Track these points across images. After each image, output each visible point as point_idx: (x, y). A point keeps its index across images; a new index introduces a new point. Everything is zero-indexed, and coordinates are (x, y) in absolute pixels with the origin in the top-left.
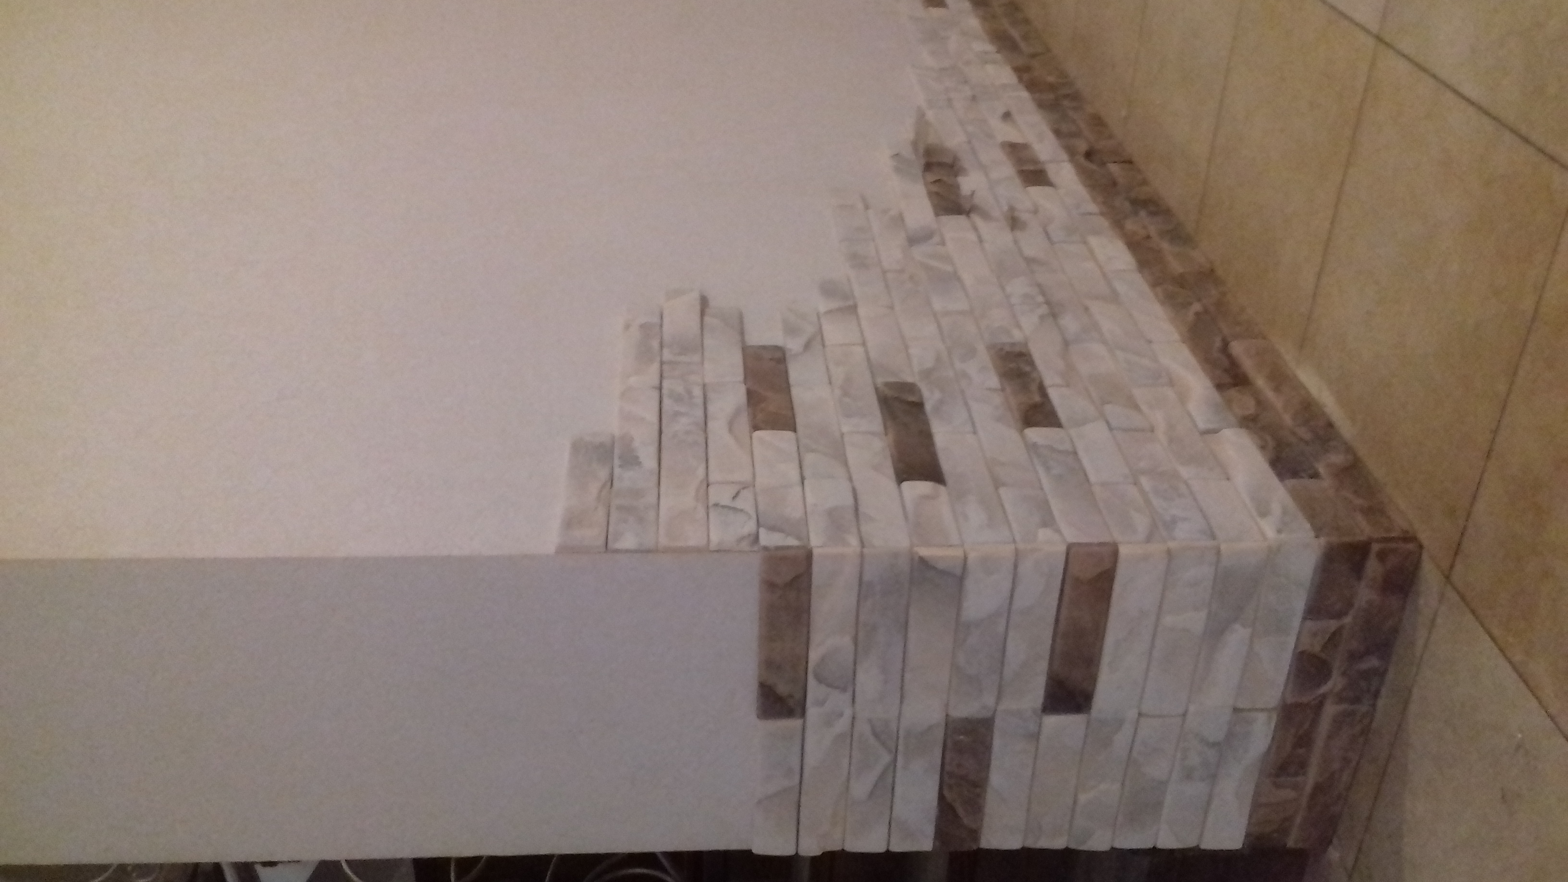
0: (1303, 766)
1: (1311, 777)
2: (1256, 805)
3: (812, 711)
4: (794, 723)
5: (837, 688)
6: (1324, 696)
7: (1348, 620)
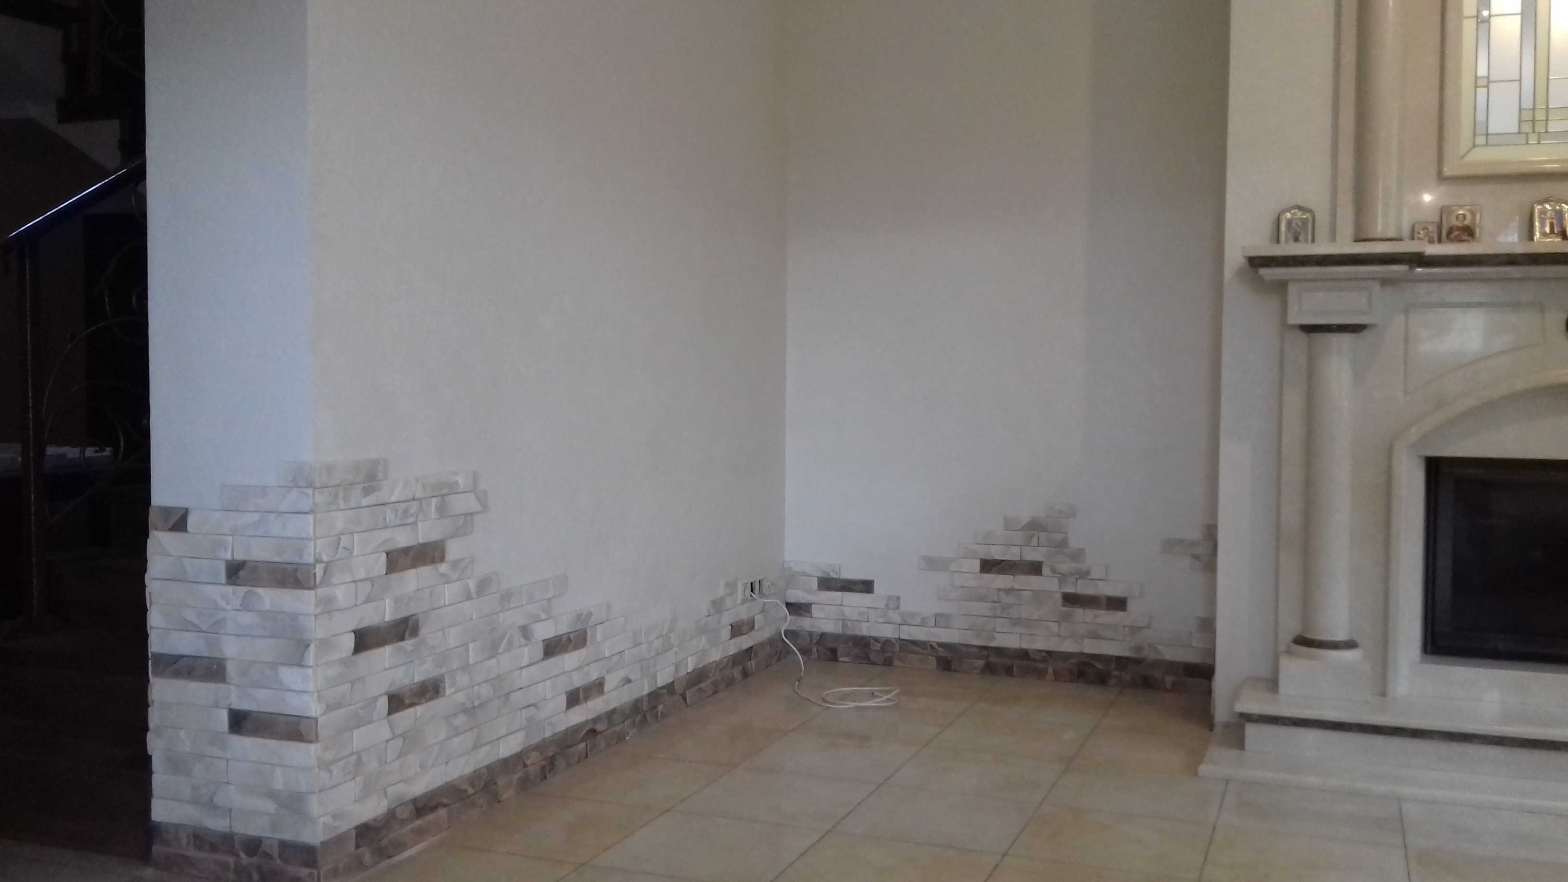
0: (199, 848)
1: (192, 853)
2: (178, 826)
3: (230, 589)
4: (223, 578)
5: (243, 602)
6: (238, 856)
7: (278, 862)
